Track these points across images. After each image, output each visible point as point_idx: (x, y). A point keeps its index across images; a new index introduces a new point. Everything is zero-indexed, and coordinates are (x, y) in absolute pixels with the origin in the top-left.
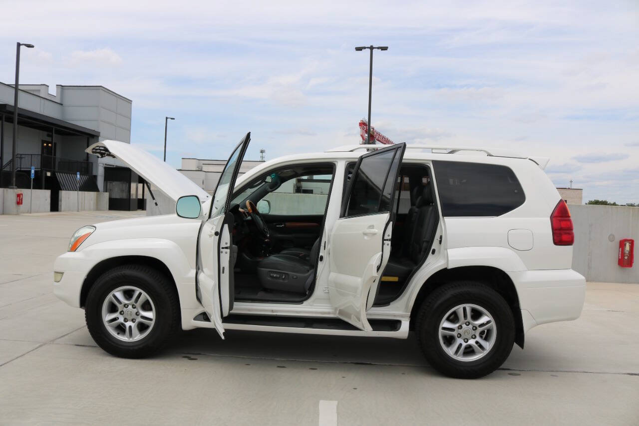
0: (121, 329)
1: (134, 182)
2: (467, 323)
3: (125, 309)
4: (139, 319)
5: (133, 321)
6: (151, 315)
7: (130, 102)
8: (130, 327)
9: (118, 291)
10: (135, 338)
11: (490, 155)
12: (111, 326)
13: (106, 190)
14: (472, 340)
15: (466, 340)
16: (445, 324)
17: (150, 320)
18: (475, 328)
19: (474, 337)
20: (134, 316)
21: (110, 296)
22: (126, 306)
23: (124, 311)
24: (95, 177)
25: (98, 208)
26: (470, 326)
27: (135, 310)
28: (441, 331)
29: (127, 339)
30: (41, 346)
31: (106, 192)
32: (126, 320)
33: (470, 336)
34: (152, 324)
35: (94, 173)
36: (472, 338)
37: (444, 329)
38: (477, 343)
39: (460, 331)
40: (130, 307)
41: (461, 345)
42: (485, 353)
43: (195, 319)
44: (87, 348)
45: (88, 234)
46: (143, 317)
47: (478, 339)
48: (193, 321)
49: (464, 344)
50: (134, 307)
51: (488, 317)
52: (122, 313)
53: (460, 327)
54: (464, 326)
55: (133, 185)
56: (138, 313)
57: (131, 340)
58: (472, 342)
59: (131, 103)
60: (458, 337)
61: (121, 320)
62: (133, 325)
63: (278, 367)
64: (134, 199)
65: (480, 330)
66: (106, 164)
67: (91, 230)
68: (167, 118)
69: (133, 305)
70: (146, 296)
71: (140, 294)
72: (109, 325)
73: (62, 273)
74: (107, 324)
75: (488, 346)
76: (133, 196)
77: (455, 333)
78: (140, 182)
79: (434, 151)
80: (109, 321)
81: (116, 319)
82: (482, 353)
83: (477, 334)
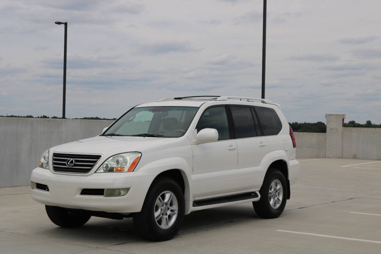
3: (162, 208)
4: (169, 212)
5: (166, 214)
6: (175, 208)
8: (166, 218)
9: (160, 195)
10: (169, 225)
14: (276, 197)
16: (270, 191)
17: (175, 211)
18: (276, 191)
20: (167, 211)
22: (163, 205)
27: (167, 207)
28: (269, 195)
29: (165, 227)
34: (176, 214)
37: (270, 193)
38: (278, 199)
39: (273, 194)
40: (165, 205)
42: (280, 203)
43: (193, 206)
45: (138, 158)
46: (172, 211)
47: (278, 197)
48: (193, 207)
49: (275, 200)
51: (280, 184)
52: (161, 210)
53: (273, 192)
54: (274, 191)
60: (273, 197)
65: (278, 192)
67: (140, 155)
70: (173, 196)
71: (171, 195)
74: (156, 220)
75: (281, 198)
80: (157, 218)
81: (160, 215)
82: (279, 203)
83: (277, 195)
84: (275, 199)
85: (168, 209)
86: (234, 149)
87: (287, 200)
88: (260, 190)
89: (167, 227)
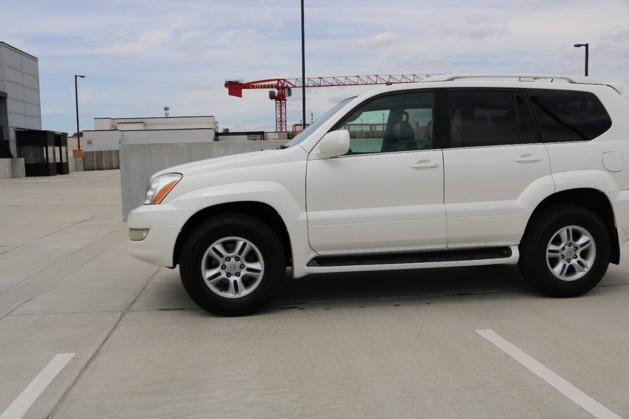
0: (224, 285)
1: (51, 145)
2: (569, 245)
3: (227, 263)
4: (244, 272)
5: (238, 274)
6: (258, 266)
7: (35, 59)
8: (235, 282)
9: (218, 244)
10: (243, 293)
11: (571, 82)
12: (212, 283)
13: (20, 155)
14: (574, 259)
15: (568, 261)
16: (551, 247)
17: (258, 271)
18: (576, 248)
19: (576, 257)
20: (238, 269)
21: (210, 250)
22: (228, 259)
23: (226, 265)
24: (7, 143)
25: (14, 176)
26: (572, 247)
27: (239, 263)
28: (548, 254)
29: (233, 295)
30: (122, 315)
31: (21, 157)
32: (229, 275)
33: (572, 256)
34: (261, 276)
35: (5, 138)
36: (574, 258)
37: (550, 251)
38: (579, 262)
39: (564, 252)
40: (233, 260)
41: (565, 265)
42: (587, 270)
44: (177, 311)
46: (249, 270)
47: (579, 258)
48: (306, 267)
49: (568, 265)
50: (237, 259)
51: (587, 236)
52: (224, 267)
53: (564, 249)
54: (567, 247)
55: (50, 149)
56: (242, 266)
57: (238, 296)
58: (574, 262)
59: (37, 61)
60: (562, 258)
61: (224, 275)
62: (238, 279)
63: (395, 305)
64: (52, 163)
65: (580, 250)
66: (17, 128)
68: (76, 76)
69: (235, 258)
70: (250, 246)
71: (245, 245)
72: (210, 283)
73: (148, 229)
74: (208, 282)
75: (589, 263)
76: (51, 161)
77: (559, 255)
78: (56, 146)
79: (522, 79)
80: (210, 279)
81: (219, 274)
82: (584, 271)
83: (578, 254)
84: (569, 262)
85: (242, 267)
86: (432, 167)
87: (611, 266)
88: (519, 243)
89: (238, 295)
